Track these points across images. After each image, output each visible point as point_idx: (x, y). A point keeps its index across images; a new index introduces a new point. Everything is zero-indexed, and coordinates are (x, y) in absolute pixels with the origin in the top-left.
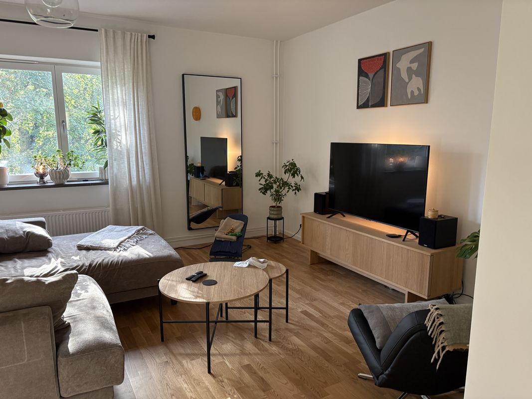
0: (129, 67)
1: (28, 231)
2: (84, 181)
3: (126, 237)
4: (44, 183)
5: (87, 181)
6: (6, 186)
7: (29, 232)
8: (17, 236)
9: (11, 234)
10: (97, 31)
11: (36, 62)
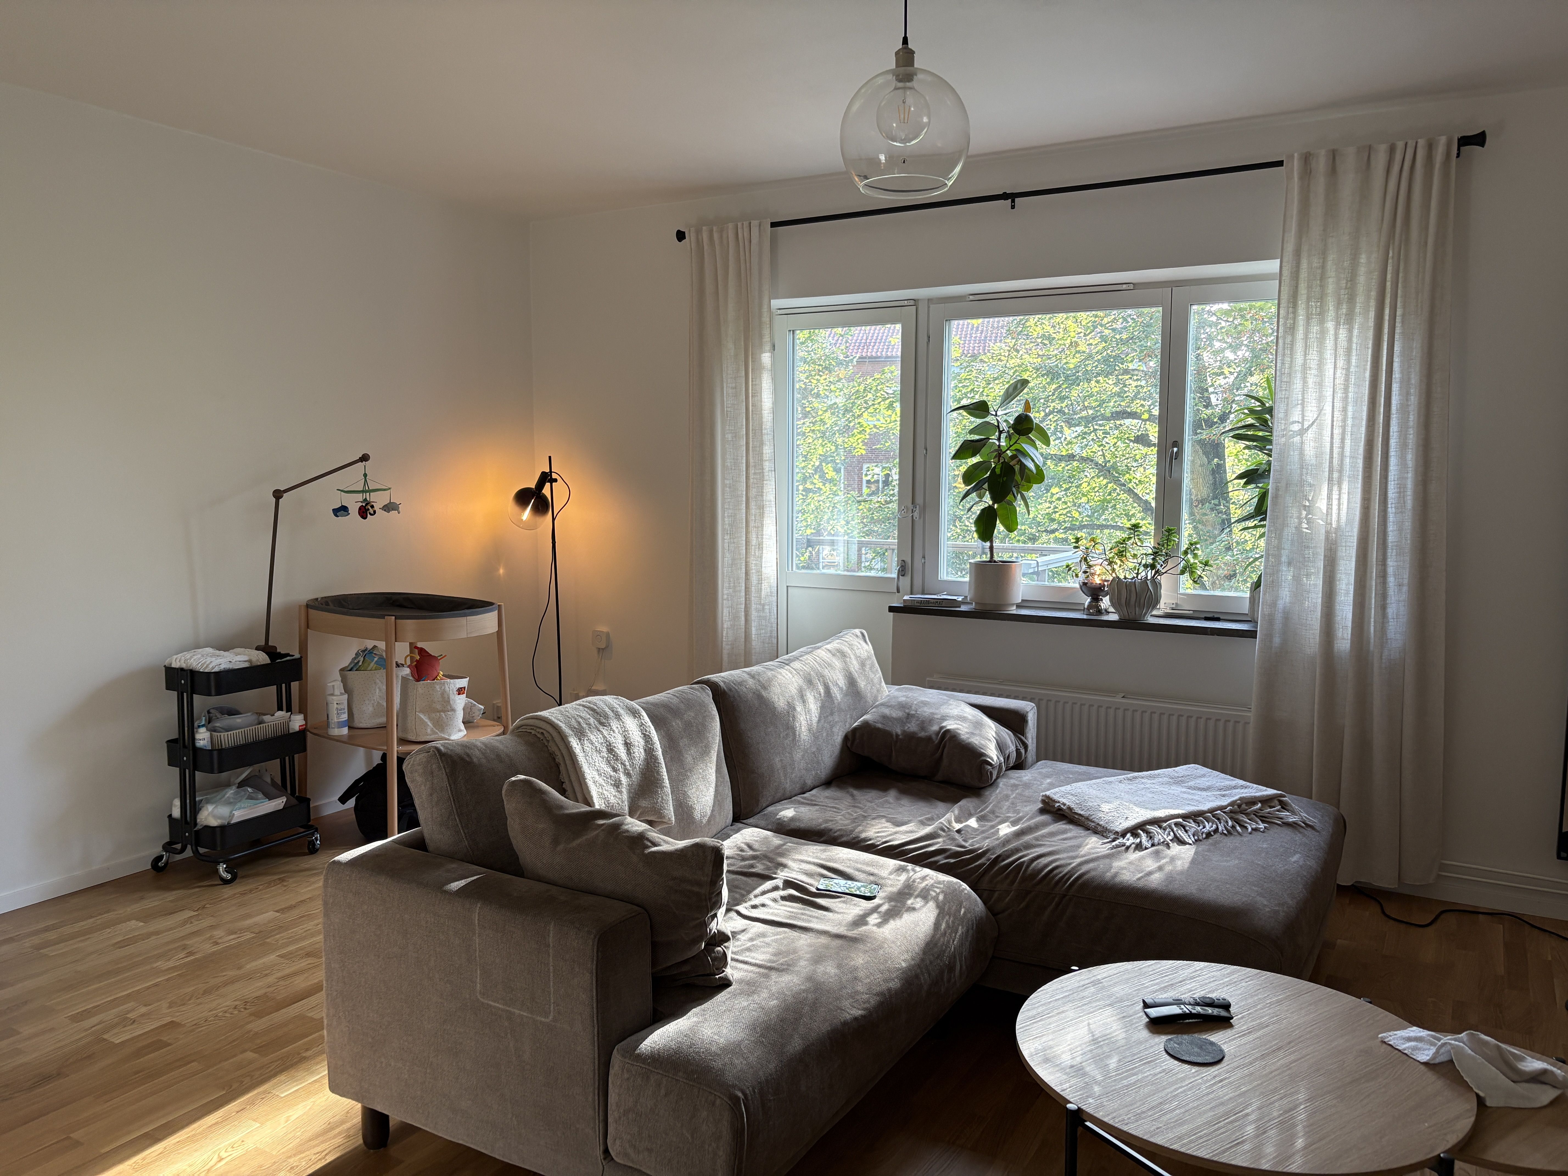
0: (1374, 255)
1: (949, 727)
2: (1207, 619)
3: (1180, 812)
4: (1099, 612)
5: (1218, 619)
6: (1013, 610)
7: (948, 731)
8: (922, 734)
9: (912, 727)
10: (1280, 164)
11: (1124, 286)
